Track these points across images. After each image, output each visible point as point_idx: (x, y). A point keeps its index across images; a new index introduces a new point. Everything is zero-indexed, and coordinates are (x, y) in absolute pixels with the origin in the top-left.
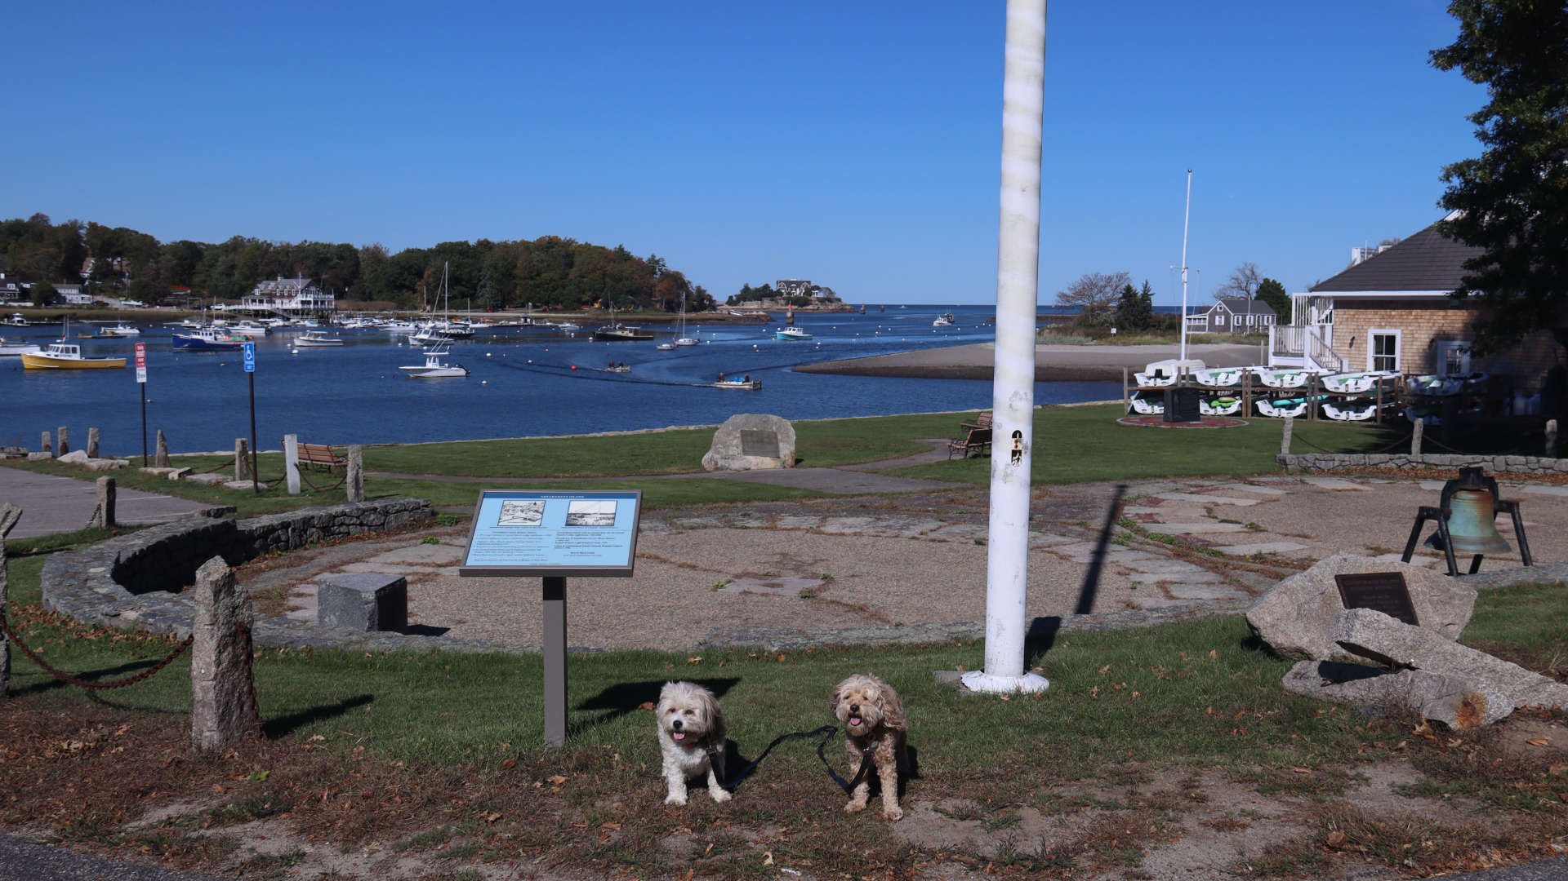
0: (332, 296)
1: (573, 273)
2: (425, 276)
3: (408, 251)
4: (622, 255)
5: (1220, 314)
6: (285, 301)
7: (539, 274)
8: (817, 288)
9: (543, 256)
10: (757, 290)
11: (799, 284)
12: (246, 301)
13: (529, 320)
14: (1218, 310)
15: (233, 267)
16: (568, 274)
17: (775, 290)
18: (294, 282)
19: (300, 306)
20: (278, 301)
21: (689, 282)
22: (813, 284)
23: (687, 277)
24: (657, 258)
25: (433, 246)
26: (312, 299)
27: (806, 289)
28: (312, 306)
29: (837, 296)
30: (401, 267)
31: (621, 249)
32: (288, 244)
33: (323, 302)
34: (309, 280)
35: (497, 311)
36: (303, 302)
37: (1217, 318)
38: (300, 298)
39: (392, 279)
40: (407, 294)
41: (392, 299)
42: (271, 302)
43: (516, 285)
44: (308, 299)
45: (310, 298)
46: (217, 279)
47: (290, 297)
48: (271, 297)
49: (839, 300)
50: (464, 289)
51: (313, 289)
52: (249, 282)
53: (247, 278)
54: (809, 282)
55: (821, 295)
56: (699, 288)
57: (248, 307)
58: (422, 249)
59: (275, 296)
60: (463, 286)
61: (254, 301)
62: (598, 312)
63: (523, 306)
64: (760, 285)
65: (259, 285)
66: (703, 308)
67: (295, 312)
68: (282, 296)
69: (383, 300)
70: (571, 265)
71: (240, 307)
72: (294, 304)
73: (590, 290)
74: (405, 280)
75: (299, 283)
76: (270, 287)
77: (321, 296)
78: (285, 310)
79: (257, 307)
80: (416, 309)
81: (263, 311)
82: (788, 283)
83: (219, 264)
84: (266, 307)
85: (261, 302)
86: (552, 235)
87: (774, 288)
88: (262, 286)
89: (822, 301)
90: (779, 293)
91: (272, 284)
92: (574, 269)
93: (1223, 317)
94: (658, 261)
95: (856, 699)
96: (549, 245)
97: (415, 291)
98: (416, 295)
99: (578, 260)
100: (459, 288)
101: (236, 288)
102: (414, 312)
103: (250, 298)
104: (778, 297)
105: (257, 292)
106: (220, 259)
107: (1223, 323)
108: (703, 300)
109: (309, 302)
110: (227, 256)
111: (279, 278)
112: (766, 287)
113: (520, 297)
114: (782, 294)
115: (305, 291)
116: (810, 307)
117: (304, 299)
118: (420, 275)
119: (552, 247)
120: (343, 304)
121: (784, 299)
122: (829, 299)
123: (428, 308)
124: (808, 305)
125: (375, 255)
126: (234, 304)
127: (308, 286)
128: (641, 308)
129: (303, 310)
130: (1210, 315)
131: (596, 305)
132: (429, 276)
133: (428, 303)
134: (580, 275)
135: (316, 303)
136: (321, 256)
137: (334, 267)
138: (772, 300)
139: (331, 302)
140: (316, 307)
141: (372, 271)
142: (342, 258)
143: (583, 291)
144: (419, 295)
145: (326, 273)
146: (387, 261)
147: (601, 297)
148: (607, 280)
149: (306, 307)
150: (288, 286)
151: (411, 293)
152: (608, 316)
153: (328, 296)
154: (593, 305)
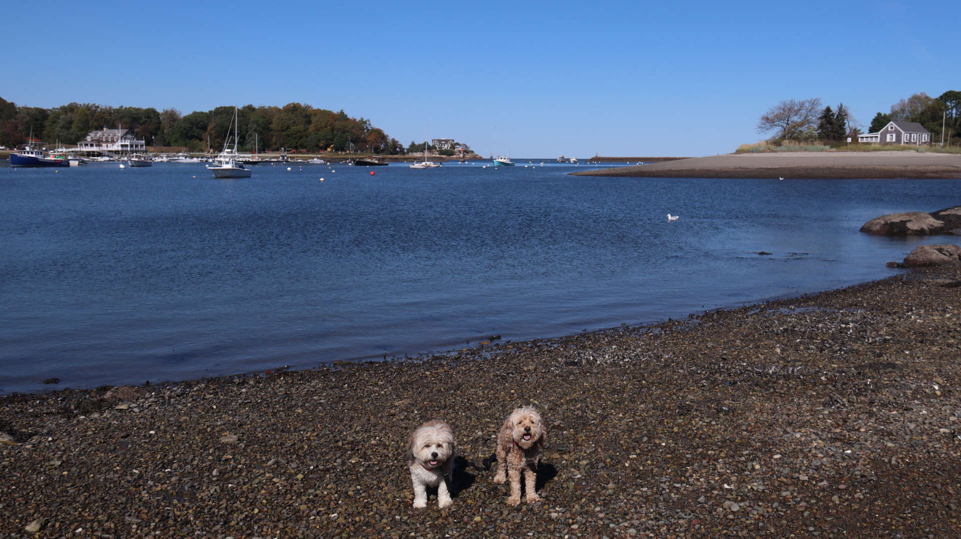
0: (143, 142)
1: (311, 128)
2: (209, 128)
3: (195, 113)
4: (342, 116)
6: (109, 145)
7: (288, 127)
8: (458, 144)
9: (291, 116)
10: (420, 146)
11: (447, 141)
12: (81, 145)
13: (286, 158)
15: (71, 122)
16: (308, 129)
17: (431, 145)
18: (116, 131)
19: (120, 149)
20: (104, 145)
21: (387, 136)
22: (455, 142)
23: (386, 133)
24: (364, 120)
25: (213, 109)
26: (129, 143)
27: (452, 144)
28: (129, 149)
29: (471, 149)
30: (192, 123)
31: (342, 112)
32: (110, 108)
33: (137, 146)
34: (126, 130)
35: (261, 153)
36: (122, 146)
38: (119, 143)
39: (184, 131)
40: (195, 142)
41: (186, 145)
42: (99, 145)
43: (272, 136)
44: (126, 143)
45: (128, 143)
46: (59, 131)
47: (113, 142)
48: (99, 143)
49: (473, 152)
51: (129, 136)
52: (83, 133)
53: (82, 130)
54: (453, 141)
55: (461, 149)
56: (393, 140)
57: (82, 150)
58: (205, 112)
59: (102, 141)
61: (86, 145)
62: (331, 154)
63: (278, 150)
64: (422, 142)
65: (90, 134)
66: (397, 153)
67: (117, 152)
68: (107, 142)
69: (178, 146)
70: (309, 122)
71: (77, 149)
72: (116, 147)
73: (323, 140)
74: (194, 132)
75: (119, 133)
76: (98, 135)
77: (135, 141)
78: (110, 151)
79: (89, 149)
80: (203, 151)
81: (93, 152)
82: (440, 141)
83: (60, 121)
84: (95, 149)
85: (92, 145)
86: (296, 102)
88: (92, 134)
89: (461, 152)
90: (434, 147)
91: (99, 134)
92: (312, 125)
94: (366, 121)
95: (526, 423)
96: (294, 109)
97: (201, 140)
98: (201, 143)
99: (314, 119)
100: (232, 137)
101: (73, 137)
102: (203, 153)
103: (83, 143)
104: (434, 150)
105: (89, 138)
106: (61, 117)
108: (396, 148)
109: (127, 146)
110: (66, 115)
111: (105, 129)
112: (426, 143)
113: (276, 143)
114: (436, 148)
115: (124, 137)
116: (454, 156)
117: (123, 143)
118: (204, 128)
119: (296, 110)
120: (151, 149)
121: (437, 151)
122: (466, 151)
123: (211, 151)
124: (453, 155)
125: (172, 116)
126: (72, 148)
127: (126, 134)
128: (359, 152)
129: (122, 151)
130: (881, 134)
131: (329, 150)
132: (211, 130)
133: (210, 148)
134: (316, 130)
135: (132, 146)
136: (134, 116)
137: (144, 123)
138: (430, 152)
139: (142, 146)
140: (132, 149)
141: (170, 127)
142: (148, 117)
143: (319, 140)
144: (204, 142)
145: (138, 128)
146: (180, 120)
147: (332, 144)
148: (335, 132)
149: (125, 149)
150: (111, 135)
151: (198, 141)
152: (339, 157)
153: (139, 142)
154: (326, 150)
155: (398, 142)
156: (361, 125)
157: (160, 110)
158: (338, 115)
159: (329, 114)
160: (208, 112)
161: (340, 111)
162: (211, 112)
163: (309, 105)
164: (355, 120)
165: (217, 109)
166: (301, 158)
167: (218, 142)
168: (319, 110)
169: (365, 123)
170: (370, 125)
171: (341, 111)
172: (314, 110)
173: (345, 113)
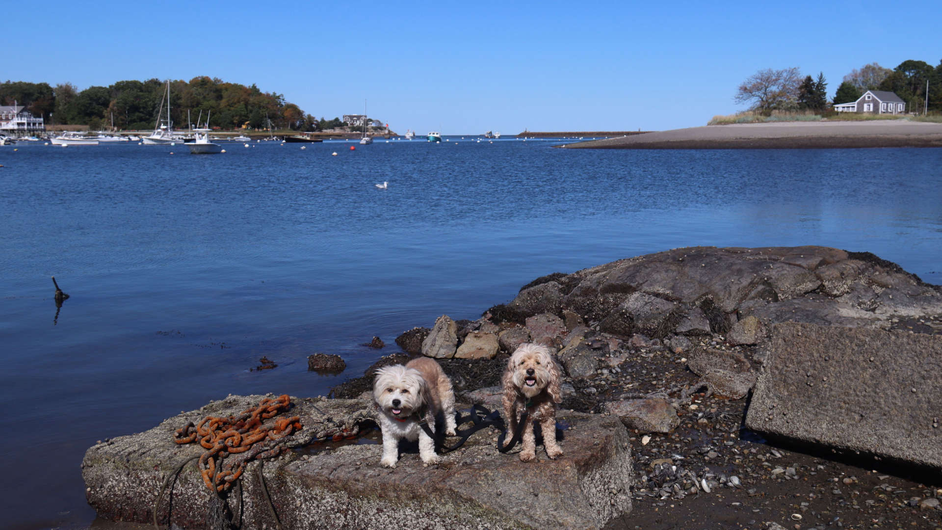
0: (42, 119)
1: (223, 103)
2: (111, 104)
3: (93, 88)
4: (254, 91)
5: (869, 102)
6: (3, 123)
7: (199, 103)
8: (370, 120)
9: (200, 90)
10: (331, 122)
11: (359, 117)
14: (866, 99)
16: (219, 104)
17: (342, 122)
18: (11, 108)
19: (16, 127)
21: (303, 112)
22: (368, 118)
23: (301, 108)
24: (277, 95)
25: (113, 83)
26: (25, 122)
27: (364, 121)
28: (26, 127)
29: (385, 125)
30: (91, 99)
31: (254, 87)
33: (34, 124)
34: (22, 107)
36: (19, 124)
37: (865, 106)
38: (15, 121)
39: (83, 108)
40: (95, 119)
41: (85, 123)
43: (182, 112)
44: (23, 121)
45: (24, 120)
47: (8, 120)
49: (386, 128)
50: (141, 115)
51: (26, 113)
54: (366, 116)
55: (374, 125)
56: (309, 117)
58: (104, 86)
60: (140, 112)
62: (247, 131)
63: (187, 127)
64: (333, 118)
67: (12, 131)
69: (77, 124)
70: (220, 97)
72: (12, 125)
73: (236, 116)
74: (94, 108)
75: (15, 110)
77: (32, 119)
78: (5, 130)
80: (105, 129)
82: (351, 117)
86: (205, 75)
87: (342, 120)
89: (375, 129)
90: (345, 124)
92: (224, 100)
93: (872, 105)
95: (531, 363)
96: (203, 83)
97: (102, 117)
98: (103, 120)
99: (225, 94)
100: (137, 114)
102: (106, 132)
104: (345, 127)
107: (871, 110)
108: (312, 123)
109: (23, 124)
112: (337, 120)
114: (347, 125)
115: (20, 115)
116: (368, 133)
117: (20, 121)
118: (106, 104)
119: (206, 84)
120: (48, 127)
121: (349, 128)
122: (380, 128)
123: (116, 129)
125: (67, 91)
127: (22, 111)
128: (276, 129)
129: (18, 130)
130: (858, 104)
131: (244, 127)
132: (114, 105)
133: (114, 126)
134: (228, 105)
135: (29, 124)
136: (26, 92)
137: (37, 100)
138: (342, 129)
139: (40, 124)
140: (29, 127)
141: (65, 104)
142: (41, 93)
143: (233, 117)
144: (106, 119)
145: (31, 105)
146: (76, 96)
147: (247, 121)
148: (250, 107)
149: (21, 127)
150: (5, 112)
151: (98, 118)
152: (256, 134)
153: (38, 119)
154: (241, 127)
155: (314, 118)
156: (273, 100)
157: (53, 85)
158: (251, 89)
159: (241, 88)
160: (108, 87)
161: (251, 85)
162: (111, 87)
163: (219, 79)
164: (268, 95)
165: (118, 84)
166: (217, 135)
167: (122, 120)
168: (228, 85)
169: (278, 97)
170: (283, 100)
171: (254, 85)
172: (224, 84)
173: (257, 87)
